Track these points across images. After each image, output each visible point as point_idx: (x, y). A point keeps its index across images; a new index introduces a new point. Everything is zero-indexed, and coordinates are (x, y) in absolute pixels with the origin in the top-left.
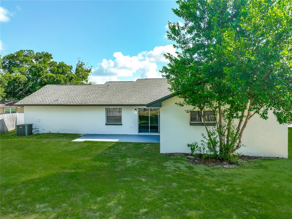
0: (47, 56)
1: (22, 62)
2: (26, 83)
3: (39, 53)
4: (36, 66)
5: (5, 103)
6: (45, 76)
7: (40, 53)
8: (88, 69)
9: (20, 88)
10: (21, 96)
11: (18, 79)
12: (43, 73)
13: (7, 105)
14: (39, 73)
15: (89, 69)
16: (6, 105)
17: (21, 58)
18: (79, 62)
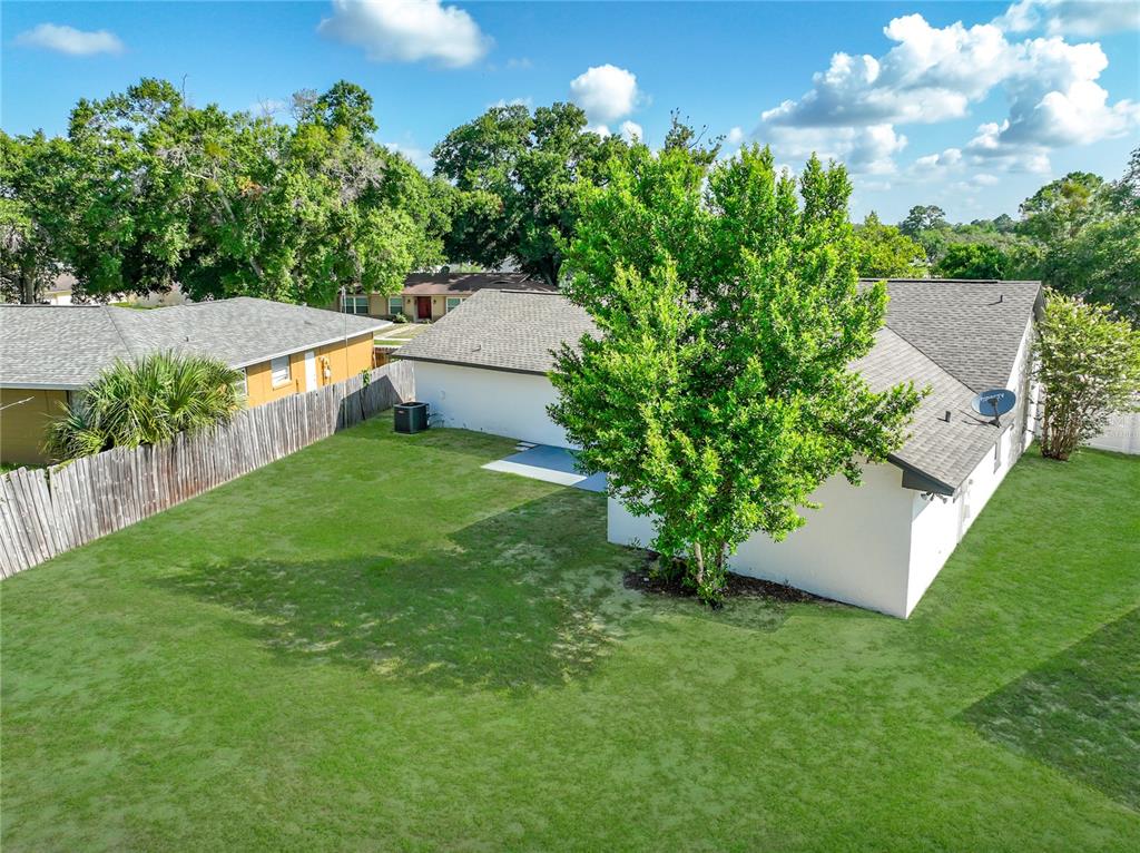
0: (568, 116)
1: (493, 148)
2: (502, 219)
3: (544, 109)
4: (532, 161)
5: (451, 280)
6: (553, 195)
7: (547, 111)
8: (704, 151)
9: (490, 231)
10: (493, 254)
11: (481, 209)
12: (549, 183)
13: (453, 288)
14: (537, 183)
15: (709, 149)
16: (450, 289)
17: (490, 139)
18: (676, 125)
